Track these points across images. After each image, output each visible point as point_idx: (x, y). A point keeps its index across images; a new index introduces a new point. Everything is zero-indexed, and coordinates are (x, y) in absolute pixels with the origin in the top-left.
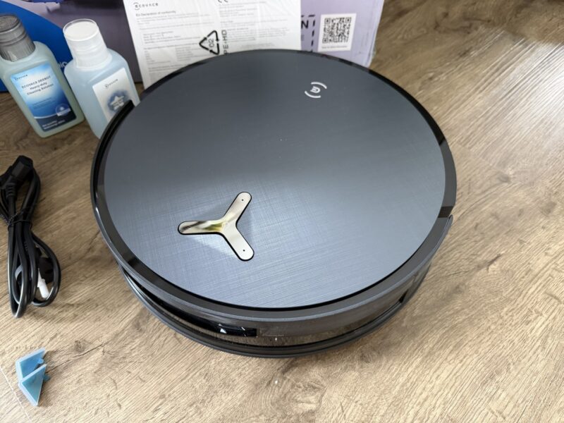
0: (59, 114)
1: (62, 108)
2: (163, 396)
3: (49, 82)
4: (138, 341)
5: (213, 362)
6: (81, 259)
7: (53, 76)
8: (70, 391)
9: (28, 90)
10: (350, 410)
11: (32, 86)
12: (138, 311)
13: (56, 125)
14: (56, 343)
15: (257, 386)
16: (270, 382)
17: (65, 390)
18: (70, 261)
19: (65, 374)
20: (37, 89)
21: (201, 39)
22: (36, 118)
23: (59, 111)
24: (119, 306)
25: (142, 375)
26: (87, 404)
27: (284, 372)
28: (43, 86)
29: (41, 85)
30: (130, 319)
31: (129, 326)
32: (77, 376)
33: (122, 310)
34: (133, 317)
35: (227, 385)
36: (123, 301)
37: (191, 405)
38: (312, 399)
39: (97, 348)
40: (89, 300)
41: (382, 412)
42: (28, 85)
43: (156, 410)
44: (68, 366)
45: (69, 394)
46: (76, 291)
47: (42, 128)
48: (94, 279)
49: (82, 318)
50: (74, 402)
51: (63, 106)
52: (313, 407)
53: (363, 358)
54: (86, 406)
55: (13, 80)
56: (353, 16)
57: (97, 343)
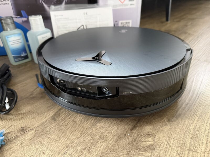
0: (22, 55)
1: (24, 53)
2: (68, 146)
3: (20, 41)
4: (54, 125)
5: (94, 129)
6: (27, 98)
7: (22, 39)
8: (16, 149)
9: (11, 43)
10: (172, 143)
11: (14, 42)
12: (54, 113)
13: (20, 60)
14: (11, 129)
15: (119, 137)
16: (125, 135)
17: (13, 149)
18: (21, 99)
19: (14, 141)
20: (15, 43)
21: (78, 28)
22: (13, 55)
23: (22, 54)
24: (44, 112)
25: (56, 138)
26: (25, 154)
27: (132, 130)
28: (18, 42)
29: (17, 42)
30: (50, 116)
31: (49, 119)
32: (20, 142)
33: (46, 114)
34: (51, 115)
35: (103, 138)
36: (47, 110)
37: (84, 149)
38: (150, 139)
39: (32, 129)
40: (29, 111)
41: (189, 141)
42: (12, 41)
43: (65, 153)
44: (16, 138)
45: (15, 150)
46: (23, 109)
47: (15, 61)
48: (33, 104)
49: (25, 118)
50: (17, 154)
51: (24, 52)
52: (152, 143)
53: (169, 120)
54: (24, 155)
55: (6, 38)
56: (130, 21)
57: (33, 127)
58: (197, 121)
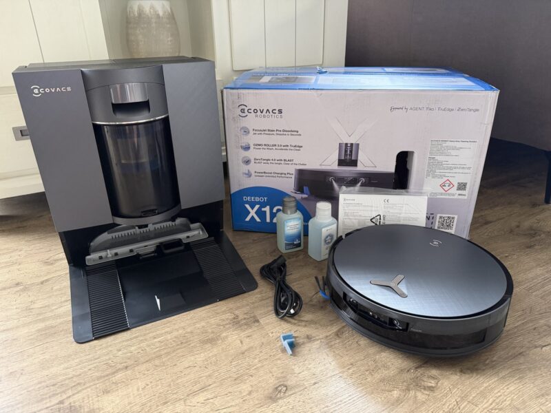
2: (352, 364)
4: (338, 341)
5: (377, 357)
7: (300, 224)
8: (305, 353)
9: (288, 228)
10: (454, 391)
12: (337, 329)
13: (291, 248)
14: (298, 333)
15: (402, 371)
16: (408, 371)
19: (302, 346)
20: (292, 228)
22: (286, 242)
23: (296, 241)
24: (327, 326)
25: (340, 354)
27: (416, 368)
29: (295, 227)
30: (333, 332)
31: (333, 334)
32: (308, 348)
33: (329, 328)
34: (335, 331)
35: (386, 367)
36: (329, 324)
37: (367, 371)
38: (433, 382)
39: (318, 340)
40: (312, 320)
41: (474, 395)
43: (349, 369)
44: (303, 343)
47: (286, 248)
48: (314, 313)
49: (309, 327)
50: (308, 357)
51: (298, 239)
52: (433, 385)
53: (462, 371)
54: (314, 360)
56: (456, 217)
57: (317, 338)
58: (495, 382)
